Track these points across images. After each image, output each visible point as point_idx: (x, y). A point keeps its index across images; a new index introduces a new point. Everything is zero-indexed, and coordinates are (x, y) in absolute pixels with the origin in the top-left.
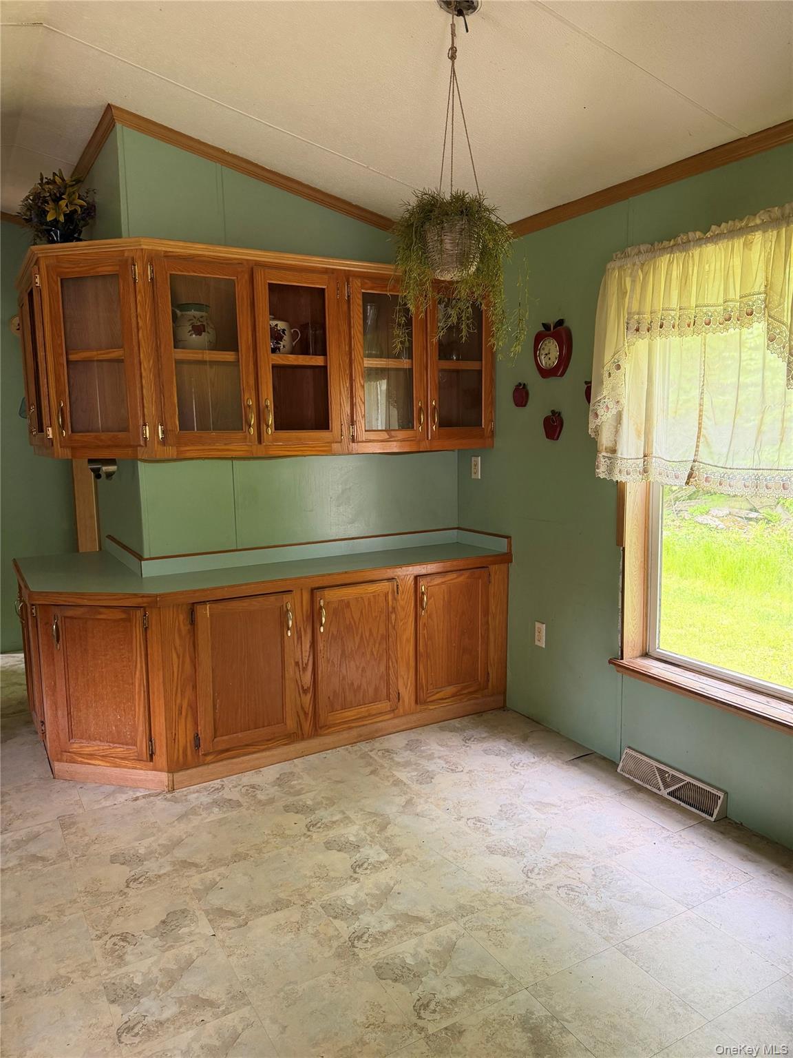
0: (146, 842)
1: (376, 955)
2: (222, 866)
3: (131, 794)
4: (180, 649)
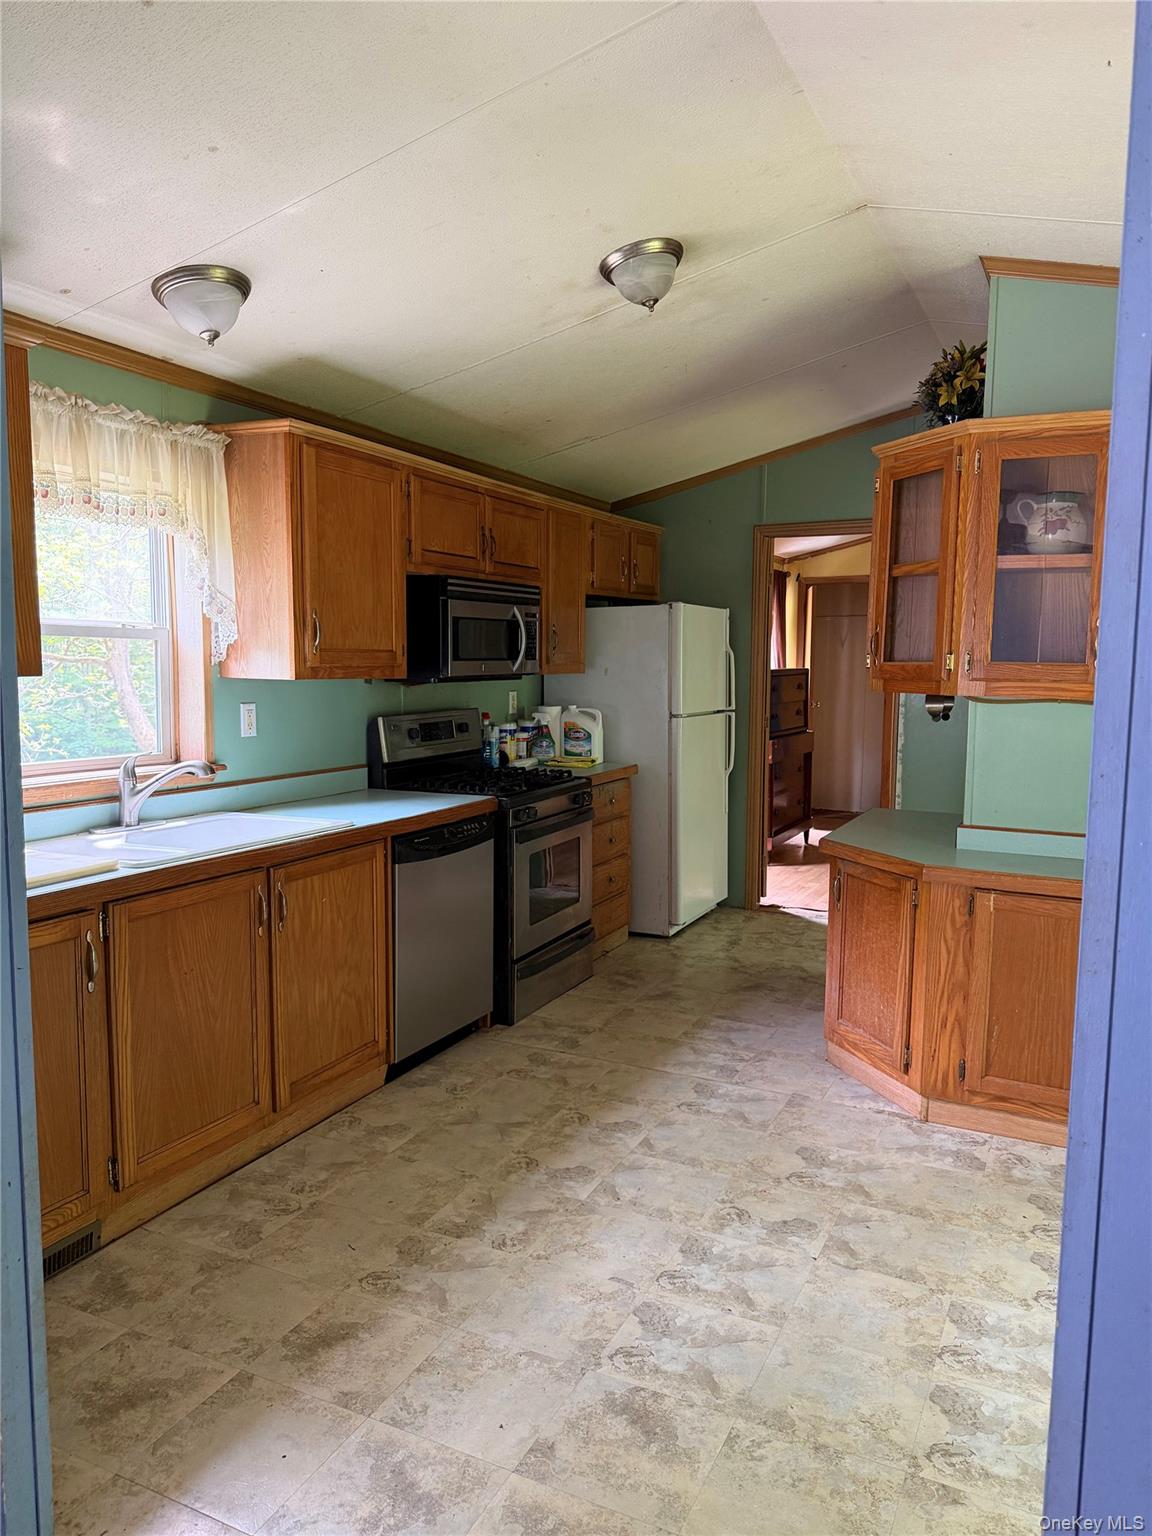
0: (844, 1152)
1: (953, 1379)
2: (892, 1210)
3: (881, 1106)
4: (951, 943)
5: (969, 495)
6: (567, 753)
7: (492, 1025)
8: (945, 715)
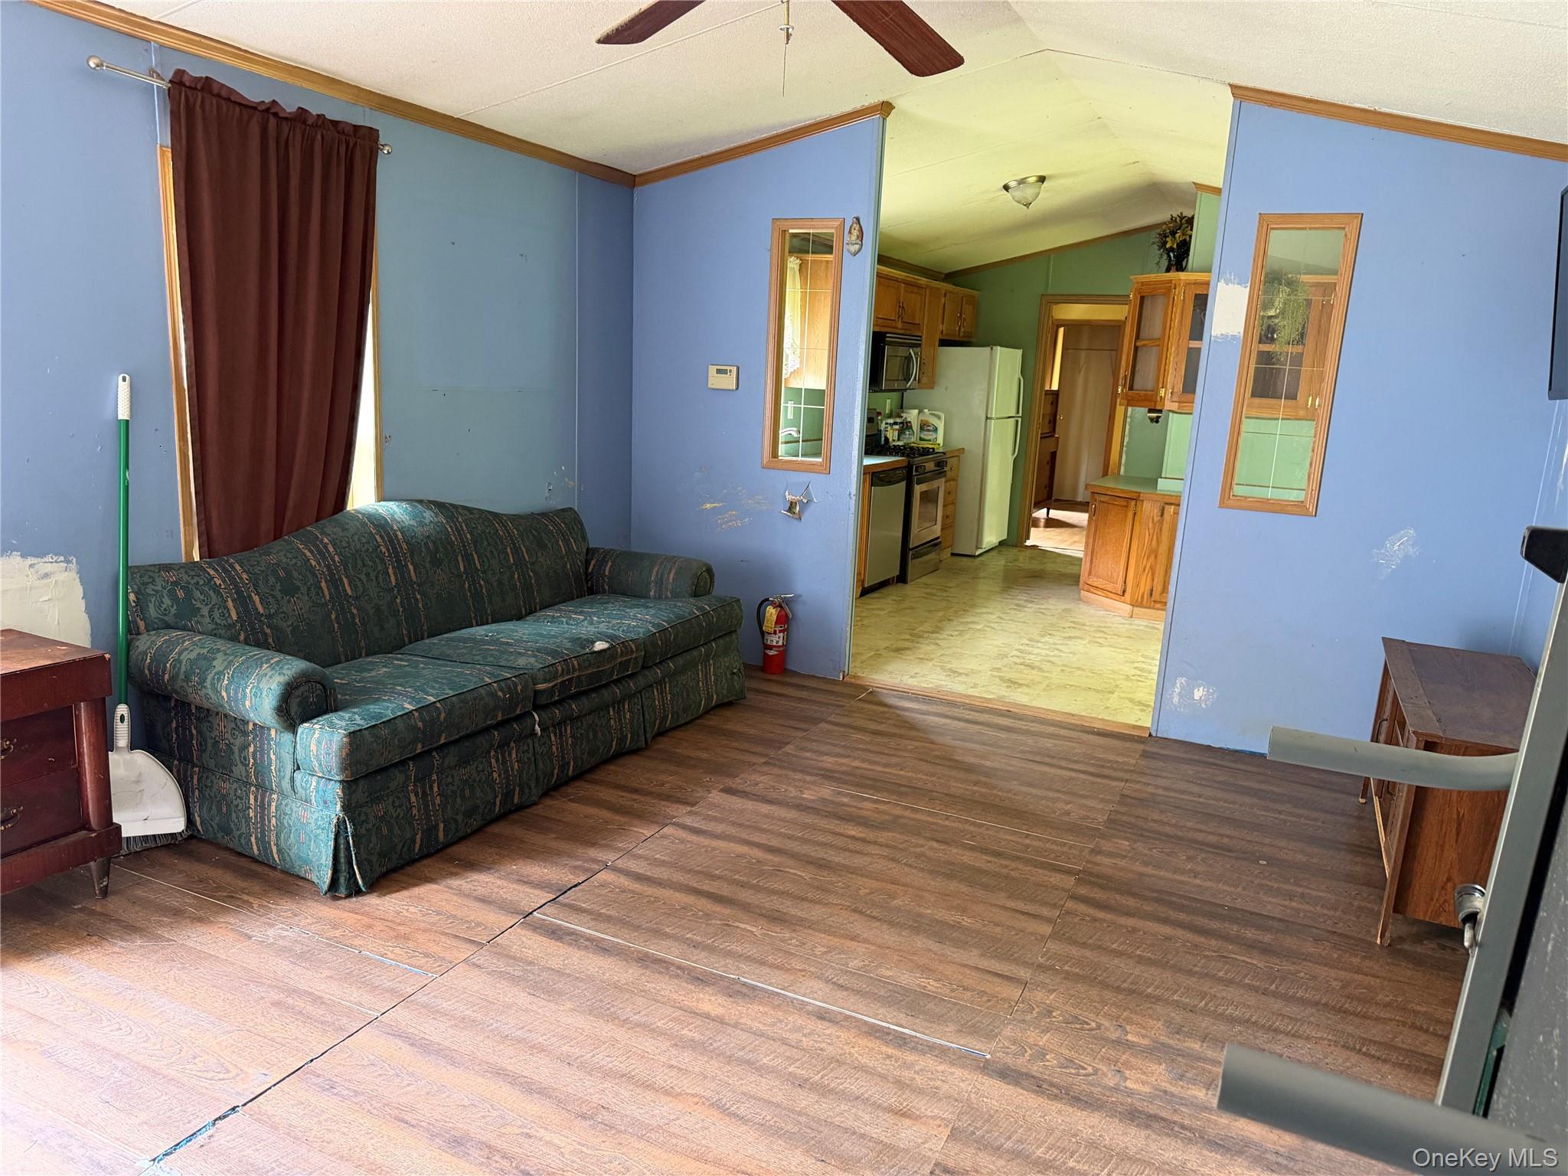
3: (1109, 613)
4: (1152, 531)
5: (1178, 310)
6: (921, 439)
7: (897, 582)
8: (1156, 420)
